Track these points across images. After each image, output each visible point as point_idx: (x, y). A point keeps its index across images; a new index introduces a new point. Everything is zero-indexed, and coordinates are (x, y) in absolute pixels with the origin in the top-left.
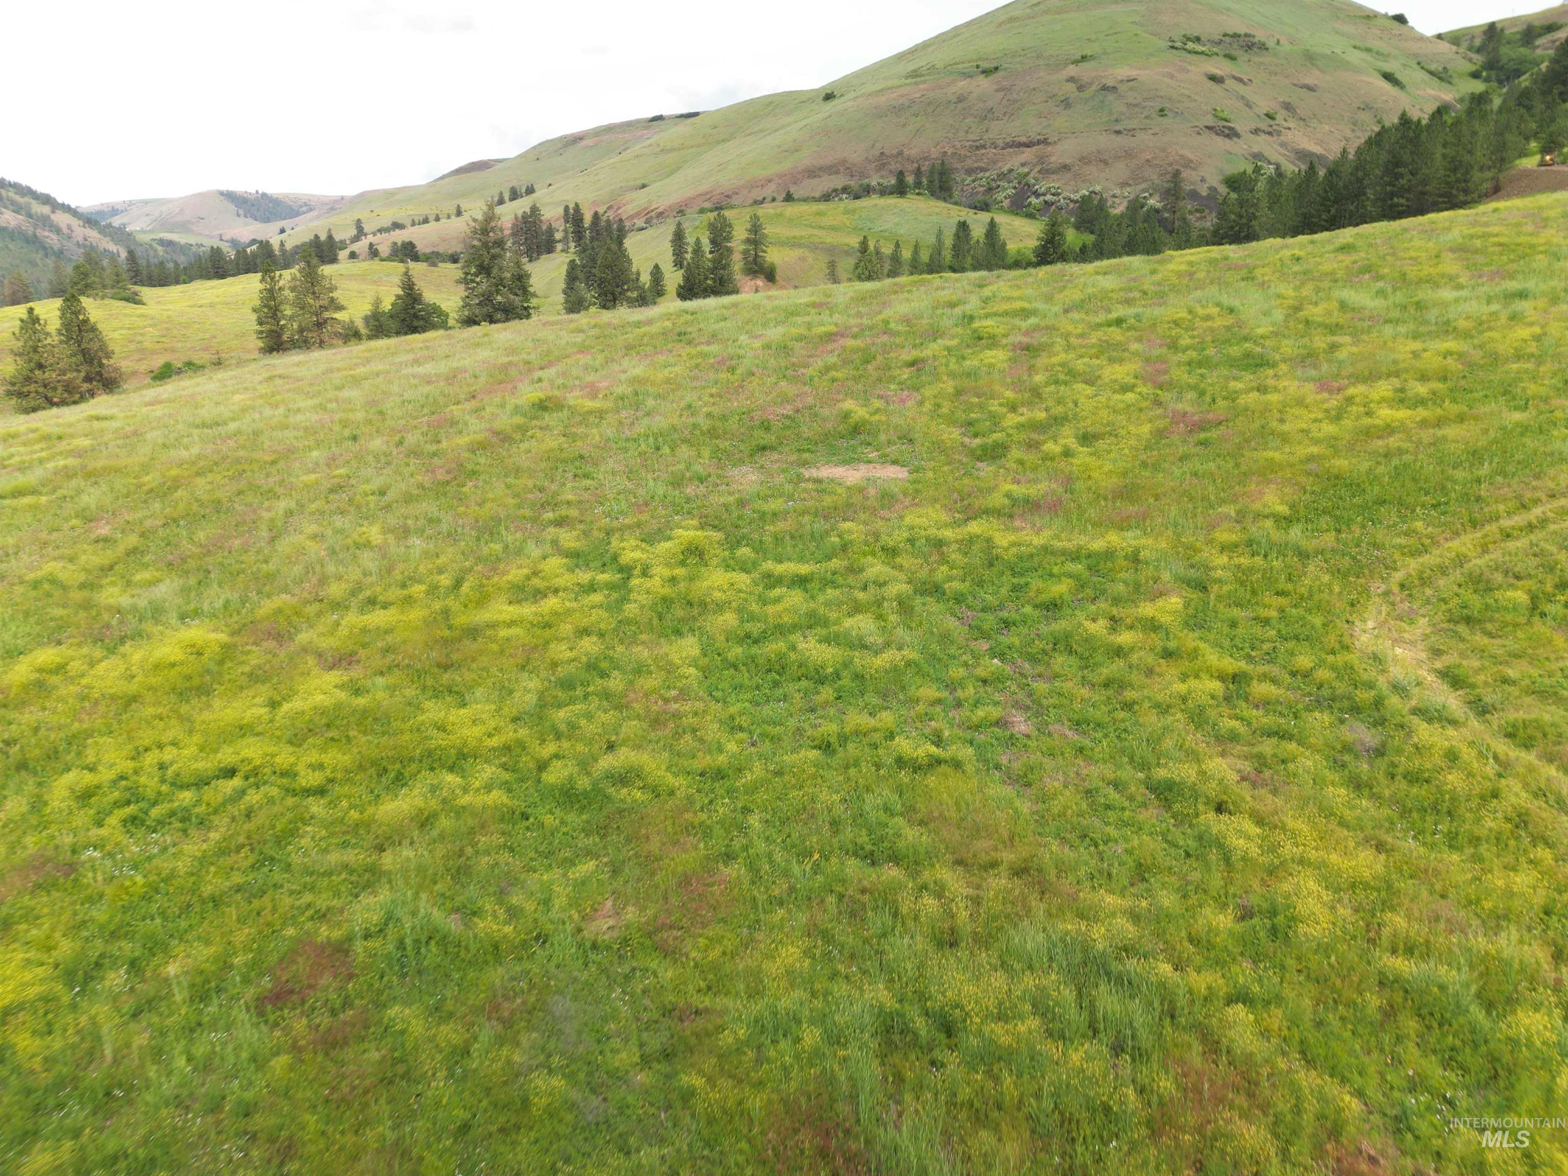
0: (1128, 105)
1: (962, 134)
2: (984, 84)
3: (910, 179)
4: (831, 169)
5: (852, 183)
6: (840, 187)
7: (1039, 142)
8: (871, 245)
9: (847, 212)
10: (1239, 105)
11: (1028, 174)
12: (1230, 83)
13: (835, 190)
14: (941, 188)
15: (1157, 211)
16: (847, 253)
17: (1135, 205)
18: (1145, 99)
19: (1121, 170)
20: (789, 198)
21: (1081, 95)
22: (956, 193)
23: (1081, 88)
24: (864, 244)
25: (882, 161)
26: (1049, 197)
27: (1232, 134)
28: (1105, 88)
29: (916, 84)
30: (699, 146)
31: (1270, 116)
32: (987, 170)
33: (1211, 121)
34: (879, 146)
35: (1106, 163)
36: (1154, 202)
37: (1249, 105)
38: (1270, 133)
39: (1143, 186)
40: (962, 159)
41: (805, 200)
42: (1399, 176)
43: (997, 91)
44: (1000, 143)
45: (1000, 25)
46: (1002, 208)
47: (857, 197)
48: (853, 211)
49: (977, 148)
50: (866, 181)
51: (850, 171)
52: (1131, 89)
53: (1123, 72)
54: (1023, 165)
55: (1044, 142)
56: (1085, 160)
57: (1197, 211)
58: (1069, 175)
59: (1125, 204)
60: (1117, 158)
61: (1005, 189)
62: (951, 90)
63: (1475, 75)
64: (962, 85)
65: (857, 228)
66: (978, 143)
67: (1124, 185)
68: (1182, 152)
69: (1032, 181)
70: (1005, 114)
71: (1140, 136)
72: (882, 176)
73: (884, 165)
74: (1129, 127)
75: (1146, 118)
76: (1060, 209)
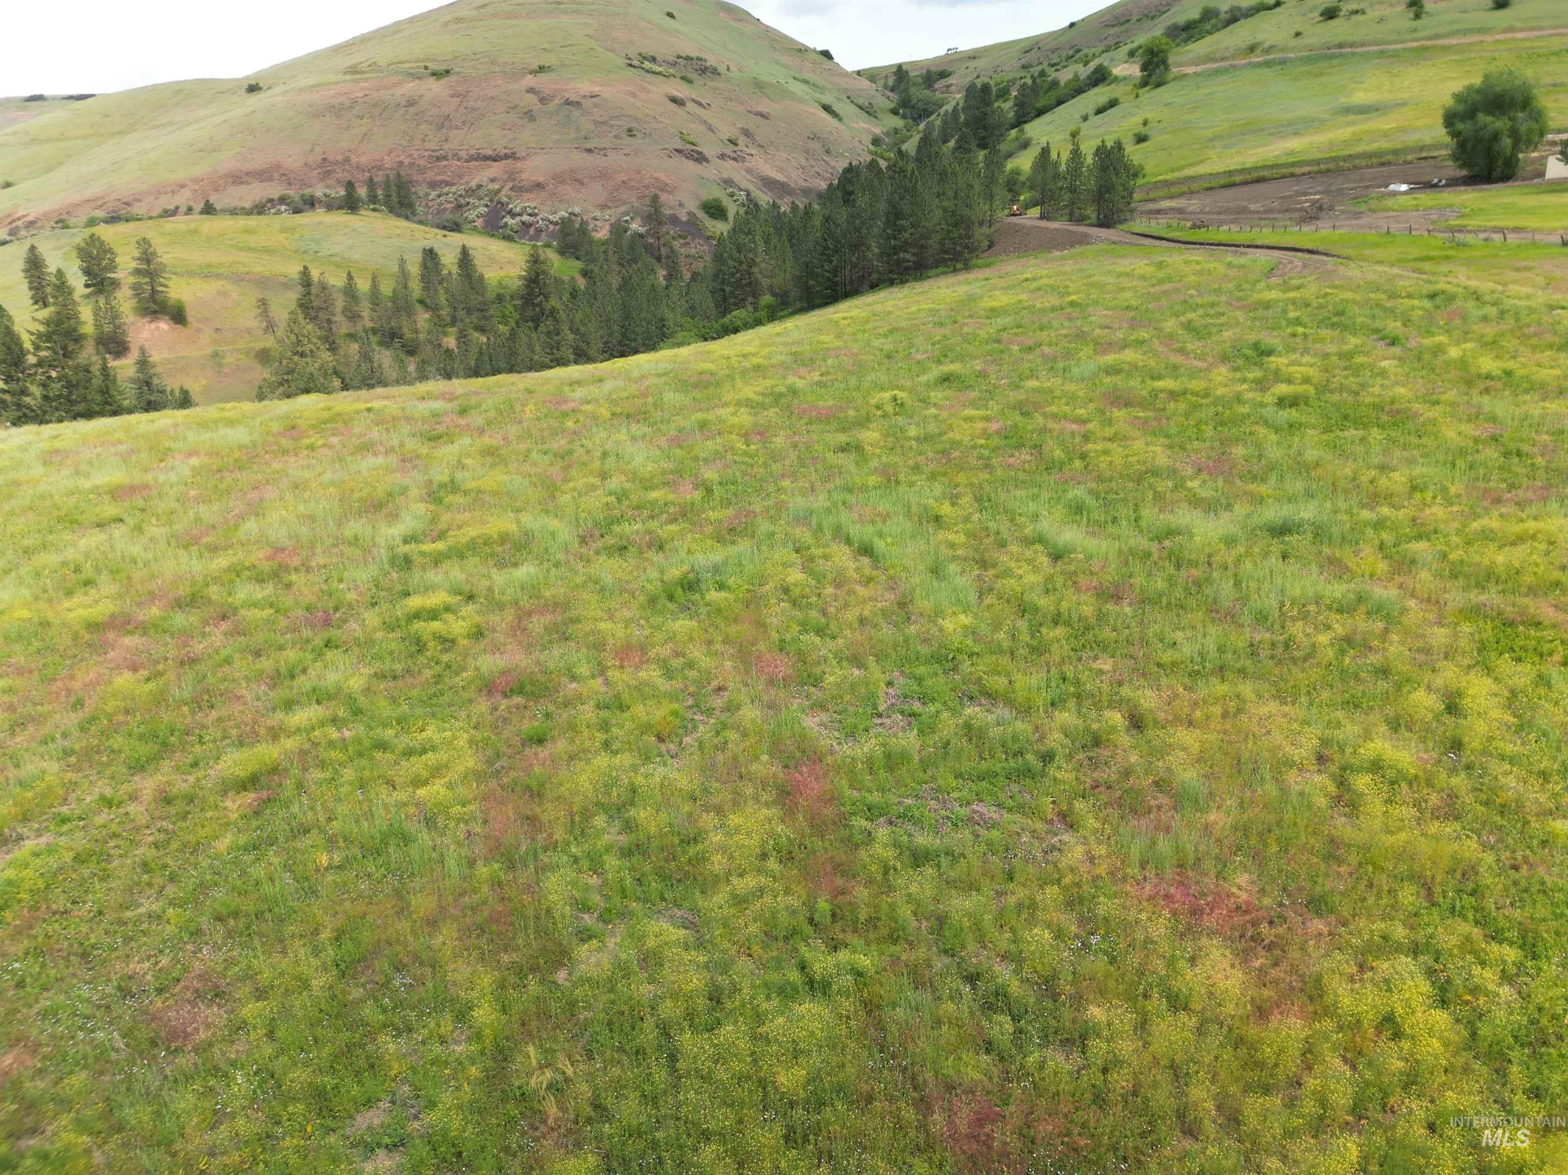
0: (596, 123)
1: (417, 142)
2: (434, 88)
3: (362, 192)
4: (263, 175)
5: (291, 193)
6: (275, 197)
7: (506, 157)
8: (315, 274)
9: (284, 230)
10: (703, 128)
11: (498, 192)
12: (690, 106)
13: (271, 200)
14: (401, 203)
15: (641, 236)
16: (285, 286)
17: (619, 229)
18: (611, 118)
19: (598, 191)
20: (209, 209)
21: (545, 108)
22: (420, 210)
23: (543, 100)
24: (305, 272)
25: (326, 168)
26: (525, 218)
27: (701, 158)
28: (568, 102)
29: (355, 81)
30: (85, 137)
31: (733, 142)
32: (453, 184)
33: (679, 144)
34: (318, 149)
35: (580, 182)
36: (636, 226)
37: (711, 129)
38: (735, 159)
39: (623, 209)
40: (422, 171)
41: (233, 212)
42: (902, 229)
43: (452, 96)
44: (463, 154)
45: (446, 24)
46: (475, 229)
47: (297, 211)
48: (293, 230)
49: (438, 159)
50: (308, 191)
51: (287, 178)
52: (596, 105)
53: (582, 86)
54: (493, 180)
55: (512, 156)
56: (559, 179)
57: (680, 236)
58: (544, 194)
59: (607, 227)
60: (592, 178)
61: (475, 207)
62: (399, 92)
63: (894, 112)
64: (410, 87)
65: (296, 251)
66: (438, 154)
67: (603, 207)
68: (656, 175)
69: (505, 199)
70: (464, 123)
71: (612, 155)
72: (328, 187)
73: (328, 173)
74: (600, 146)
75: (616, 137)
76: (539, 231)
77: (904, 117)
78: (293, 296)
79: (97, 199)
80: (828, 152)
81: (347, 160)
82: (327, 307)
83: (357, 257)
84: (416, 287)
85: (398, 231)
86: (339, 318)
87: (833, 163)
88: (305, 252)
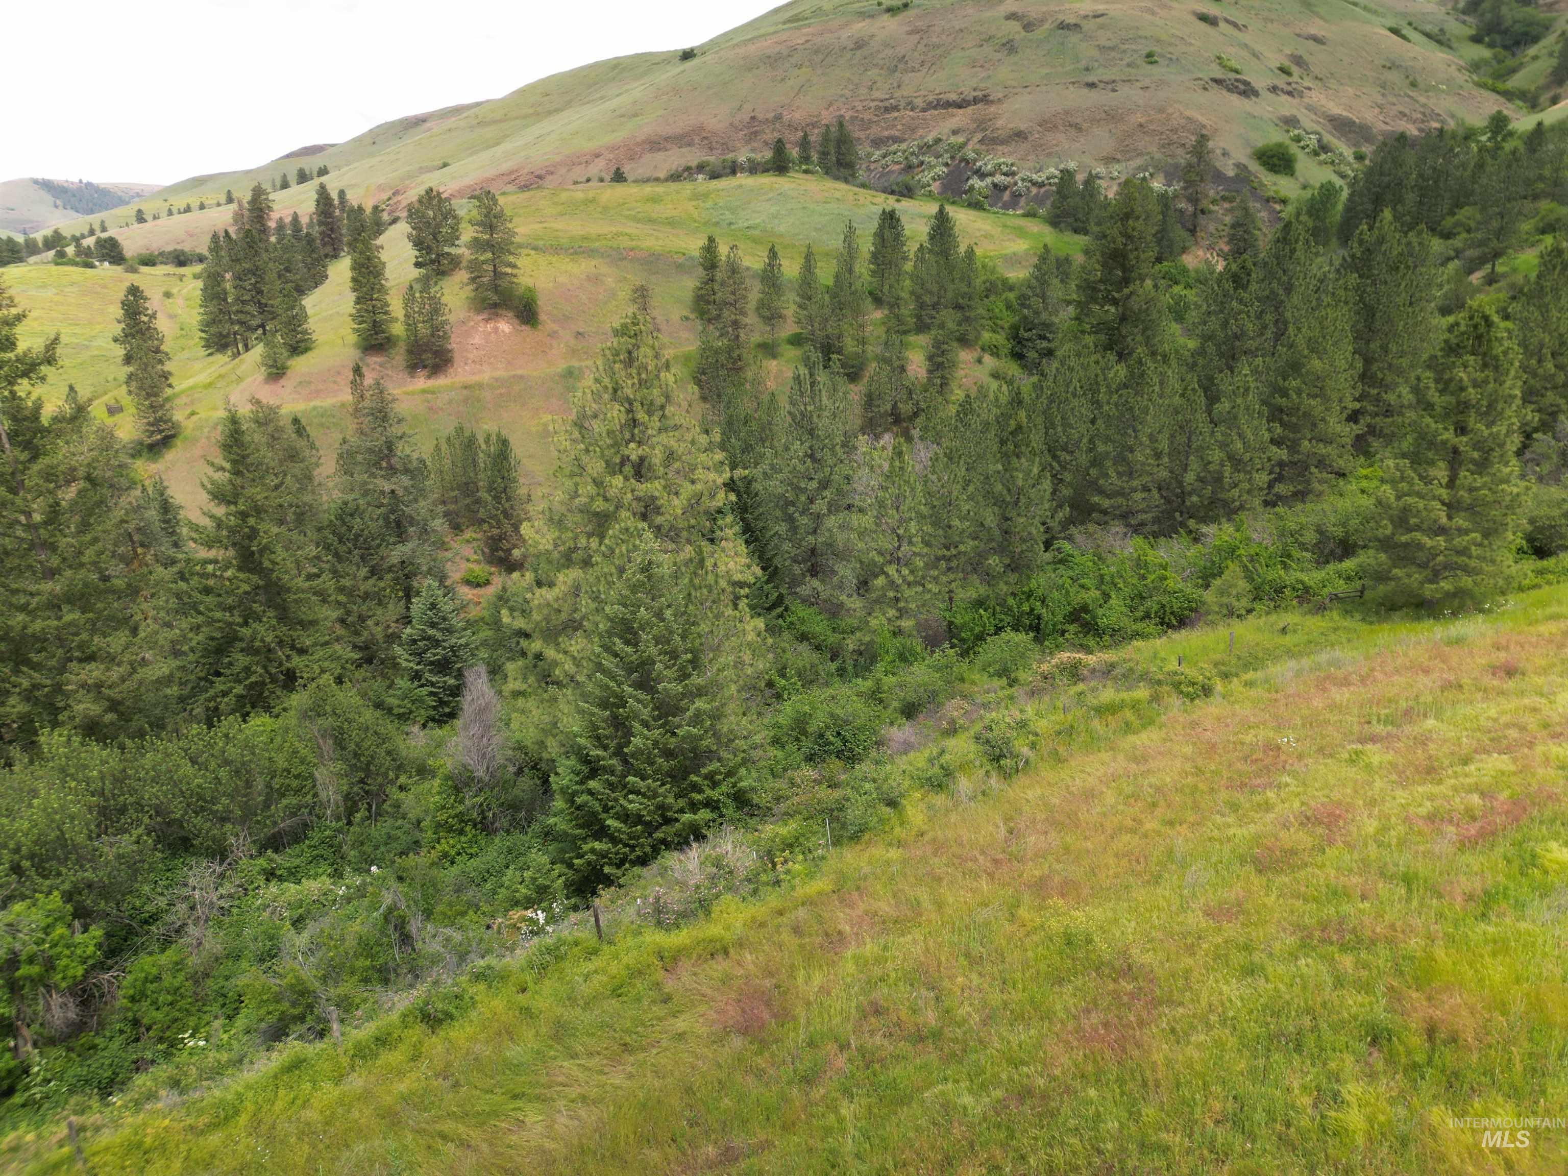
0: (1101, 48)
1: (863, 91)
2: (890, 25)
3: (794, 153)
4: (682, 140)
5: (712, 159)
6: (694, 164)
7: (976, 101)
8: (723, 250)
9: (696, 197)
10: (1245, 53)
11: (962, 146)
12: (1222, 25)
13: (688, 169)
14: (839, 163)
15: (1167, 199)
16: (680, 268)
17: (1133, 190)
18: (1124, 41)
19: (1102, 139)
20: (618, 178)
21: (1030, 35)
22: (862, 174)
23: (1028, 27)
24: (710, 248)
25: (753, 128)
26: (999, 178)
27: (1247, 91)
28: (1062, 26)
29: (796, 28)
31: (1283, 70)
32: (902, 141)
33: (1219, 74)
34: (748, 107)
35: (1078, 128)
36: (1159, 186)
37: (1256, 55)
38: (1290, 93)
39: (1139, 162)
40: (866, 125)
41: (643, 180)
43: (910, 33)
44: (919, 102)
46: (933, 194)
47: (714, 176)
48: (706, 196)
49: (887, 110)
50: (730, 156)
51: (708, 140)
52: (1102, 27)
53: (1085, 5)
54: (955, 132)
55: (985, 99)
56: (1048, 124)
57: (1224, 199)
58: (1025, 146)
59: (1117, 187)
60: (1095, 121)
61: (931, 167)
62: (845, 34)
63: (1476, 39)
64: (860, 28)
65: (705, 224)
66: (887, 104)
67: (1109, 160)
68: (1188, 113)
69: (972, 155)
70: (922, 64)
71: (1124, 91)
72: (753, 150)
73: (756, 133)
74: (1106, 78)
75: (1129, 65)
76: (1016, 196)
77: (1491, 45)
78: (689, 284)
79: (511, 173)
80: (1414, 84)
81: (779, 117)
82: (736, 303)
83: (782, 229)
84: (863, 269)
85: (838, 195)
86: (751, 319)
87: (1422, 100)
88: (717, 224)
